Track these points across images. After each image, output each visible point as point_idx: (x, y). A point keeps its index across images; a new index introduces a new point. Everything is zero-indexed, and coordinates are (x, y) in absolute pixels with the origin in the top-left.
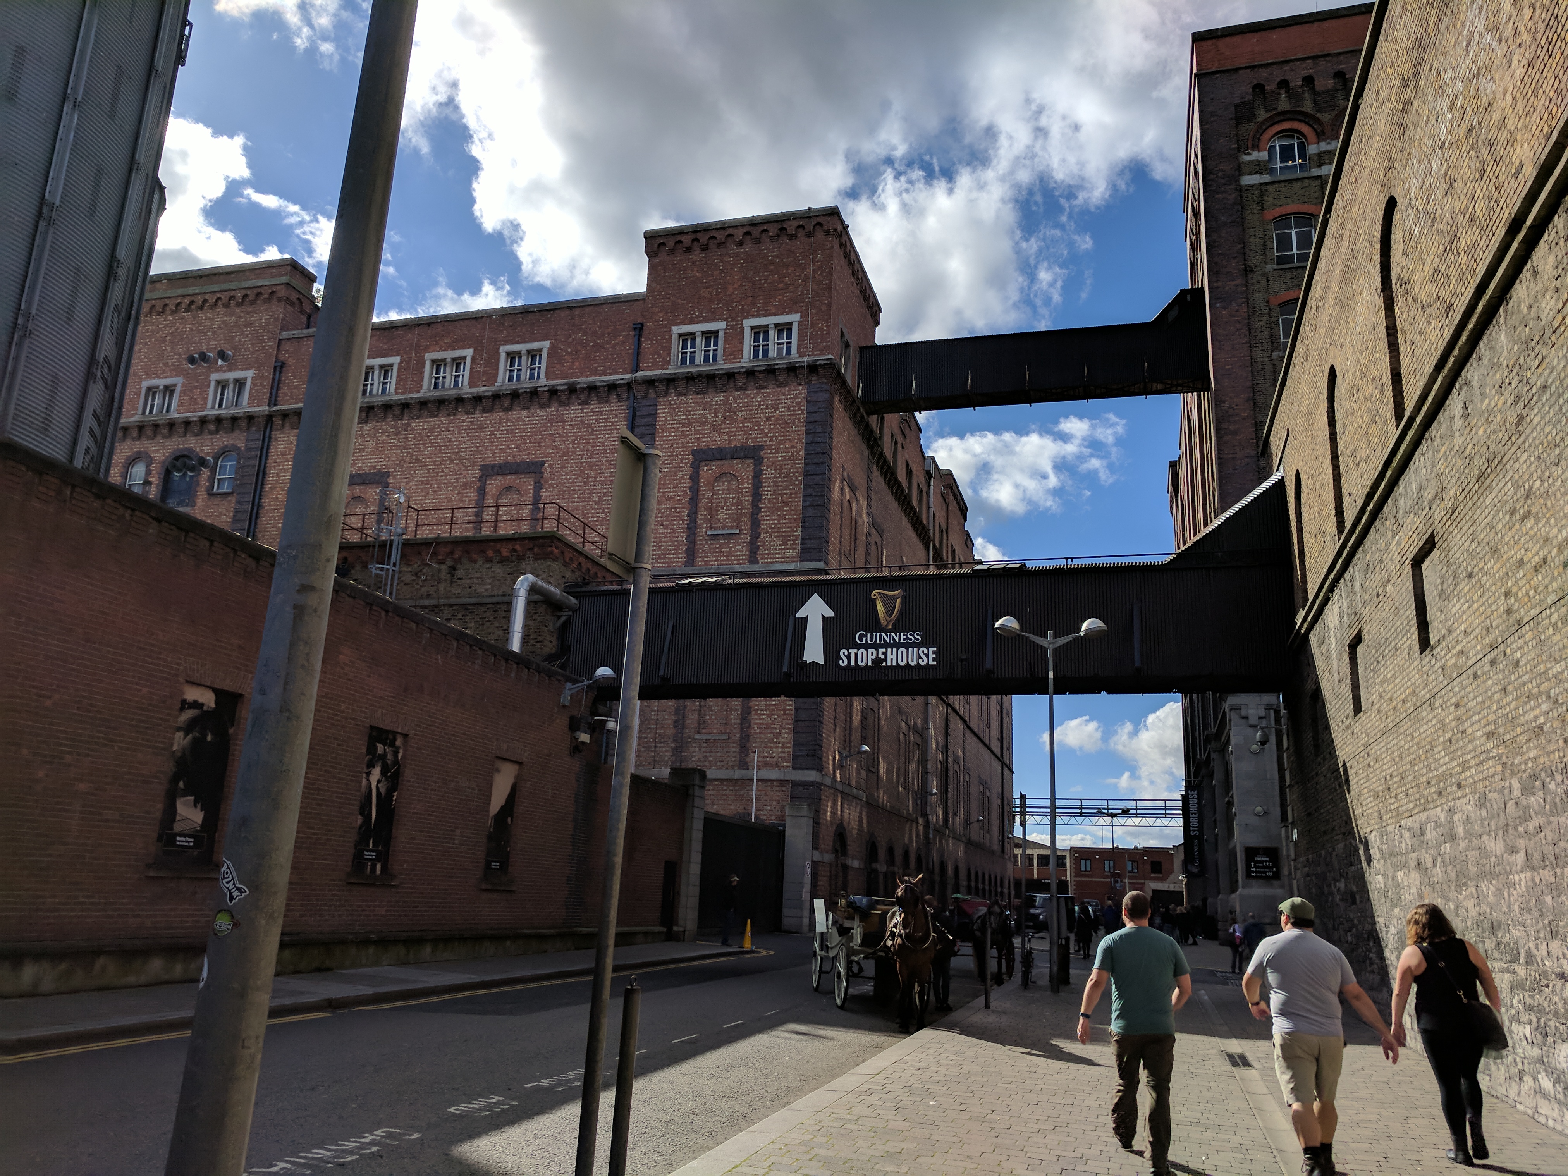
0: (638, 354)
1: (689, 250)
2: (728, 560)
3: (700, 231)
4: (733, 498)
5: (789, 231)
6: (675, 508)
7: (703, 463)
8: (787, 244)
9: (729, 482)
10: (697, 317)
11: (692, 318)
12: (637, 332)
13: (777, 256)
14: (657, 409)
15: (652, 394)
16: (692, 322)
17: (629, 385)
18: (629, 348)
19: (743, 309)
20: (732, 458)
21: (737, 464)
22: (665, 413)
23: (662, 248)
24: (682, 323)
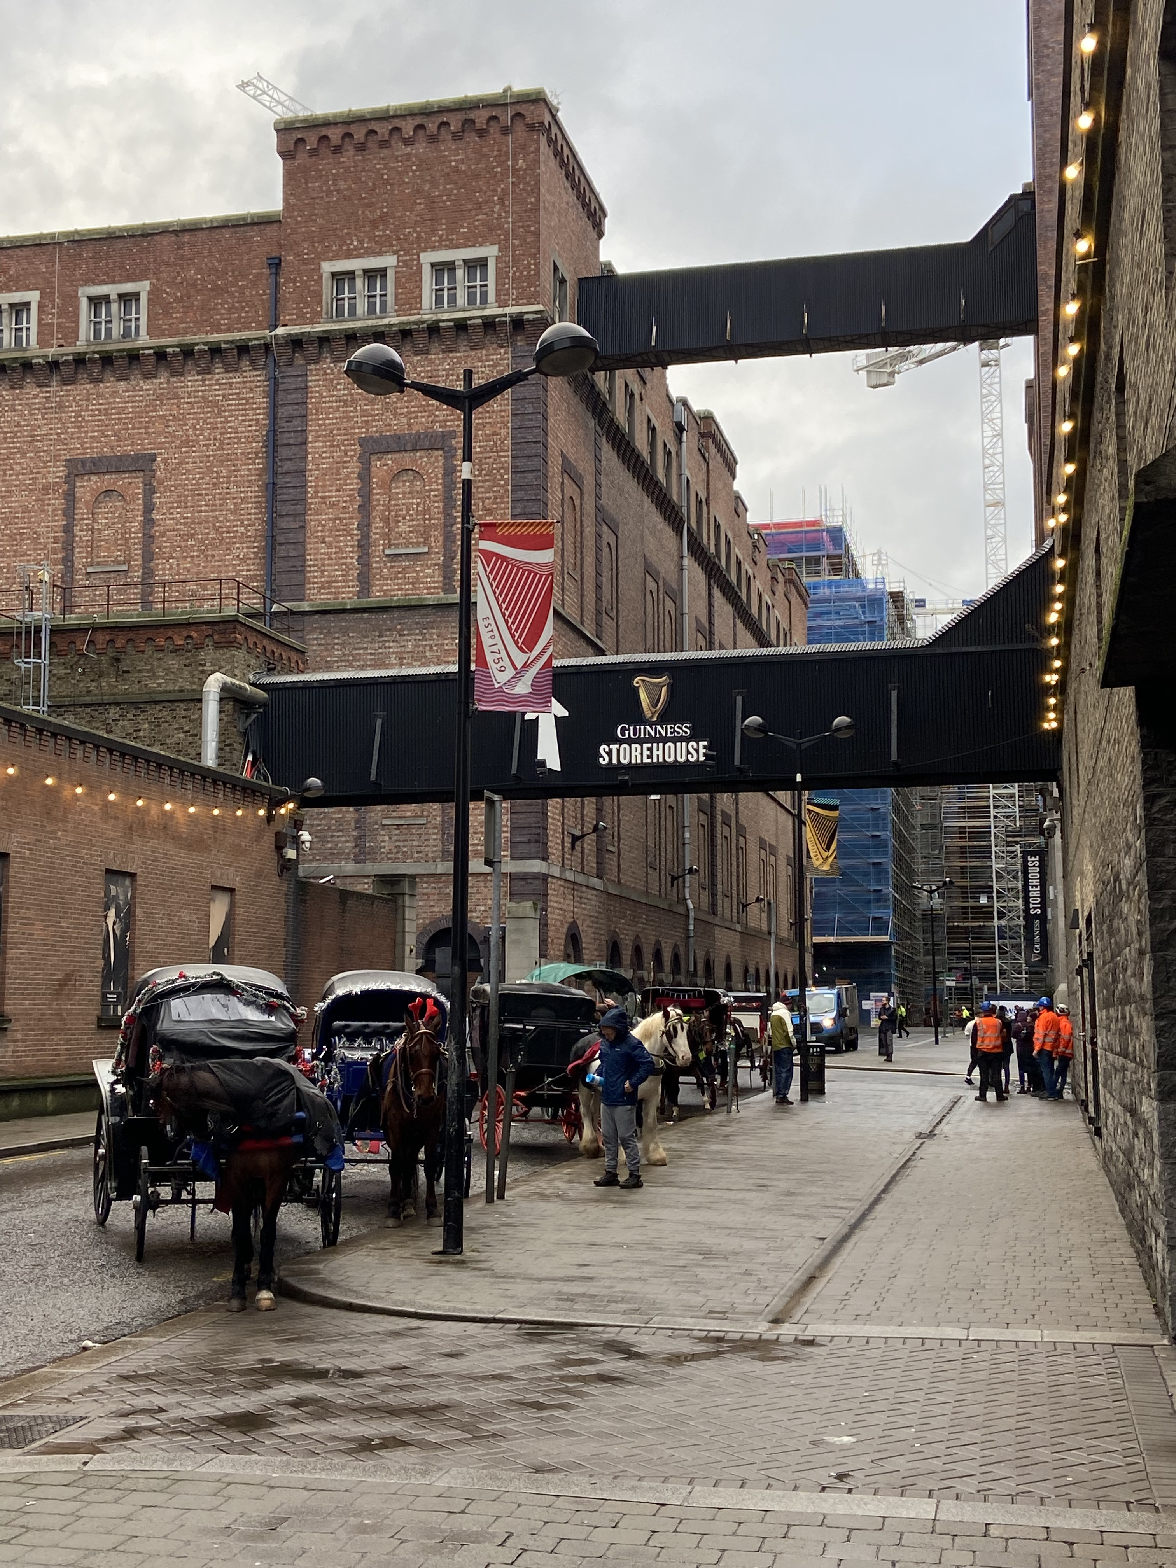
0: (277, 301)
1: (338, 149)
2: (416, 589)
3: (353, 122)
4: (418, 504)
5: (478, 125)
6: (340, 519)
7: (375, 457)
8: (475, 143)
9: (412, 482)
10: (356, 249)
11: (349, 249)
12: (274, 270)
13: (462, 161)
14: (307, 381)
15: (299, 359)
16: (349, 256)
17: (267, 347)
18: (264, 292)
19: (419, 237)
20: (415, 450)
21: (421, 457)
22: (319, 386)
23: (300, 147)
24: (337, 257)
